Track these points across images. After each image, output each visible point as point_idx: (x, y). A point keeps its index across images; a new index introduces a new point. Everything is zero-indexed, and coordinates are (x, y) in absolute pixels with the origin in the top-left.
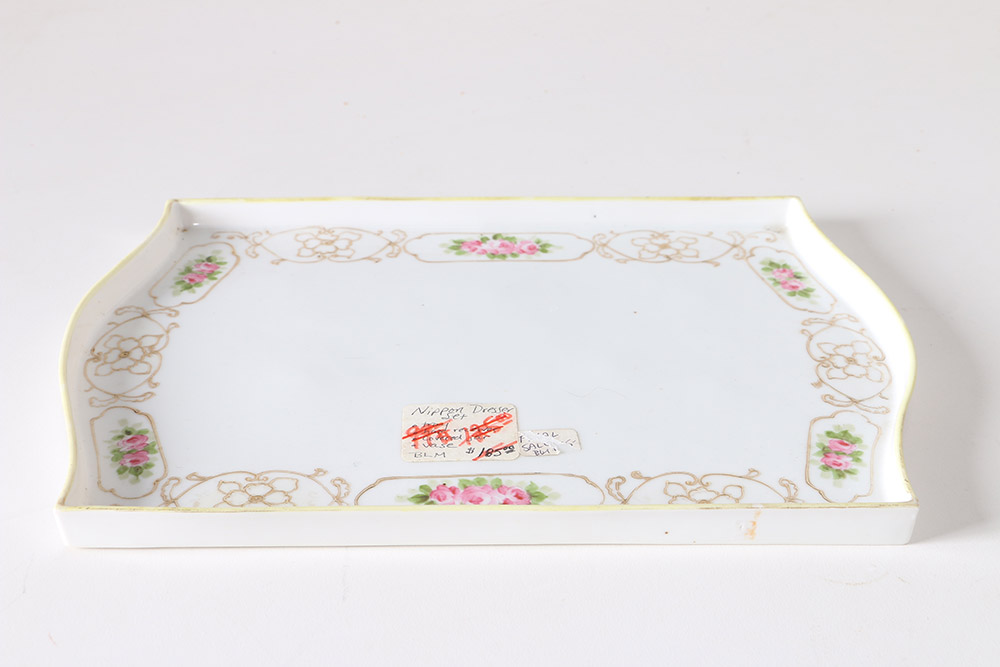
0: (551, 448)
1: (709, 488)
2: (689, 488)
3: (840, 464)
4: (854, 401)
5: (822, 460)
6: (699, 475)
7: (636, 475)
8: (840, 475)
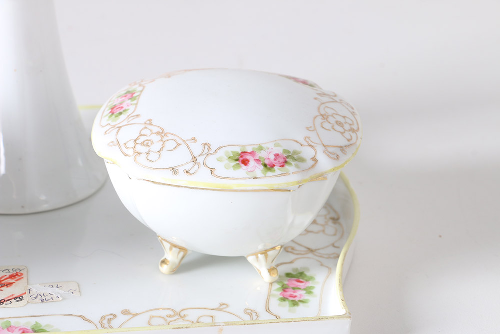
0: (55, 296)
1: (187, 319)
2: (169, 320)
3: (296, 297)
4: (311, 251)
5: (281, 294)
6: (178, 310)
7: (126, 312)
8: (295, 304)
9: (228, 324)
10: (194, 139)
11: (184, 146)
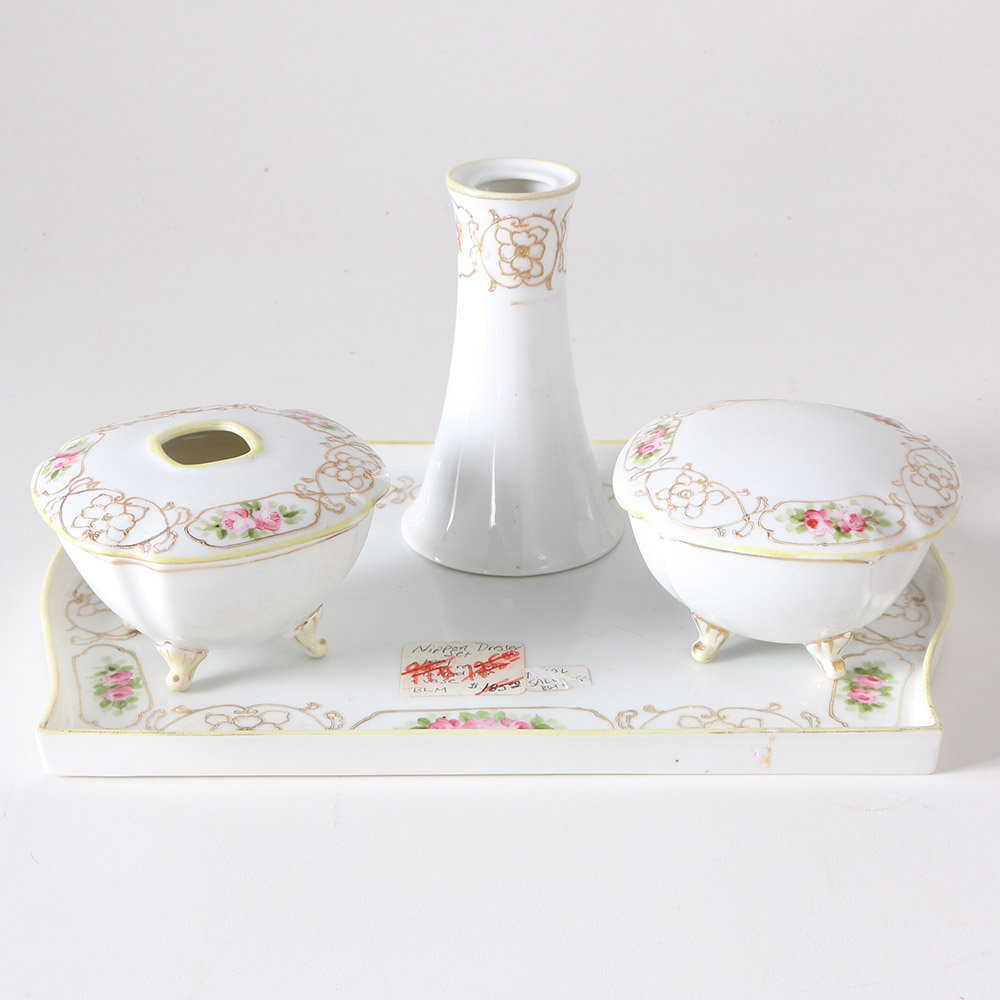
0: (559, 683)
1: (727, 720)
2: (705, 721)
3: (868, 699)
4: (888, 640)
5: (848, 695)
6: (716, 709)
7: (648, 709)
8: (867, 708)
9: (782, 730)
10: (746, 491)
11: (733, 499)
